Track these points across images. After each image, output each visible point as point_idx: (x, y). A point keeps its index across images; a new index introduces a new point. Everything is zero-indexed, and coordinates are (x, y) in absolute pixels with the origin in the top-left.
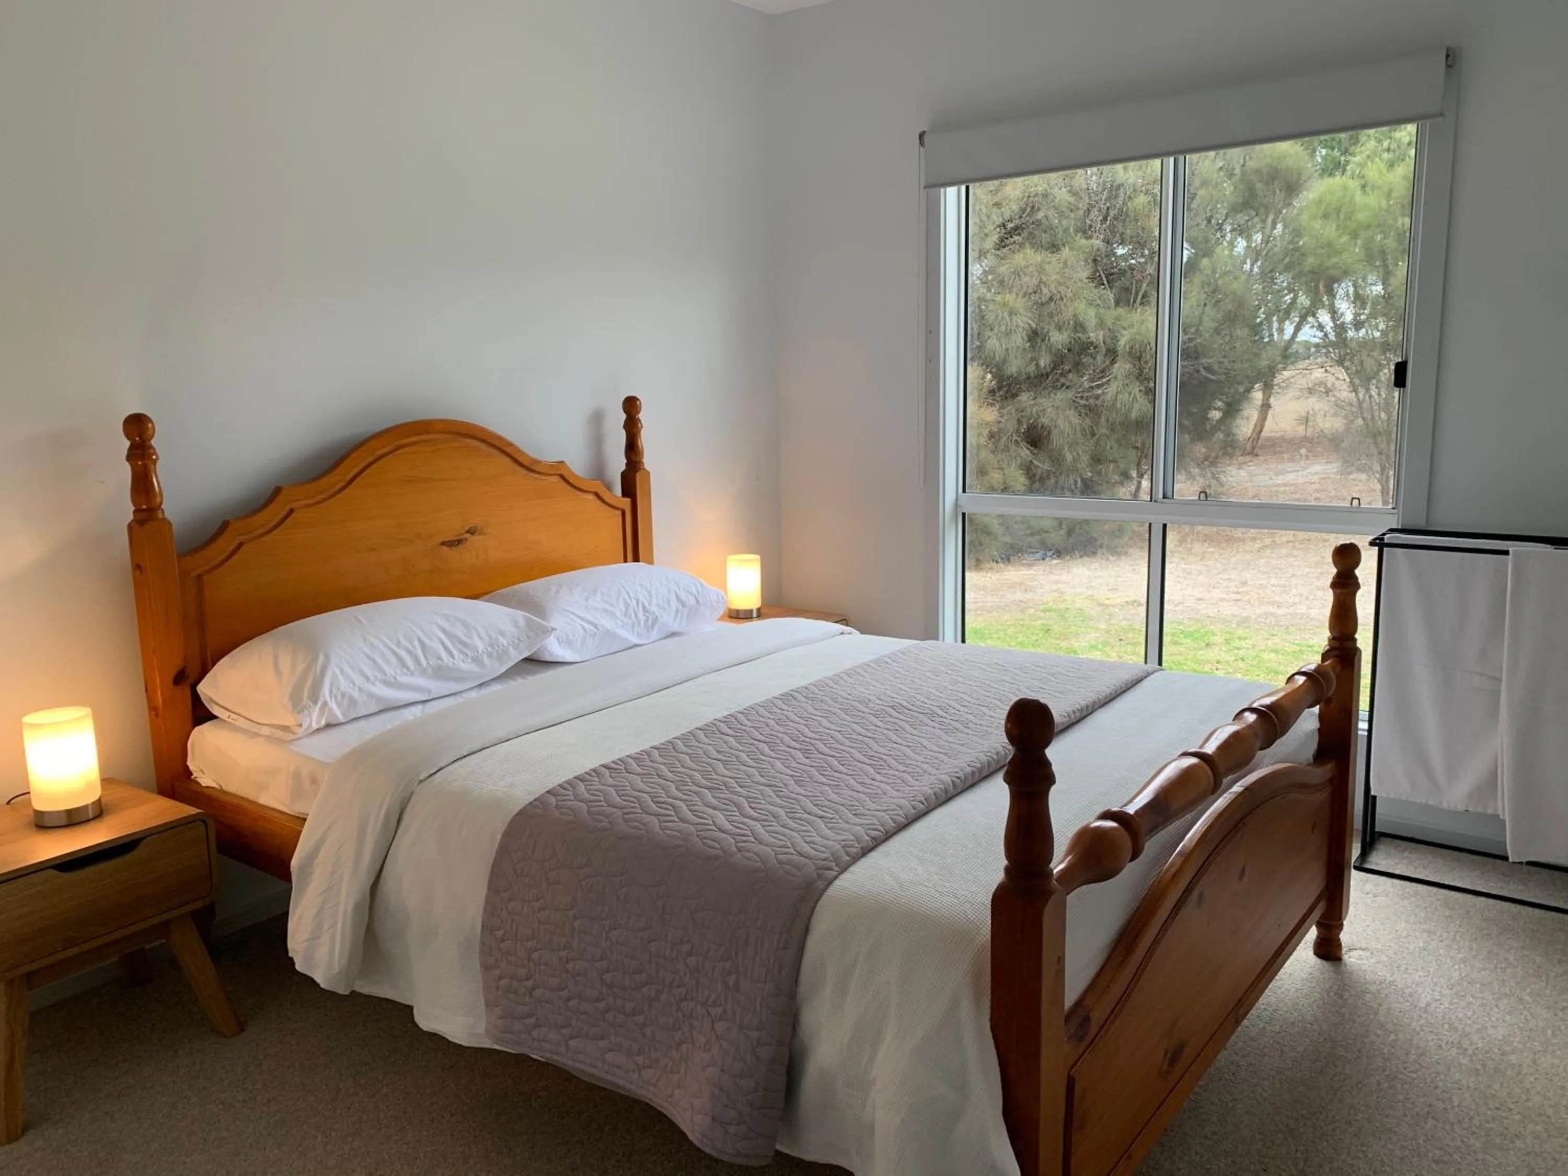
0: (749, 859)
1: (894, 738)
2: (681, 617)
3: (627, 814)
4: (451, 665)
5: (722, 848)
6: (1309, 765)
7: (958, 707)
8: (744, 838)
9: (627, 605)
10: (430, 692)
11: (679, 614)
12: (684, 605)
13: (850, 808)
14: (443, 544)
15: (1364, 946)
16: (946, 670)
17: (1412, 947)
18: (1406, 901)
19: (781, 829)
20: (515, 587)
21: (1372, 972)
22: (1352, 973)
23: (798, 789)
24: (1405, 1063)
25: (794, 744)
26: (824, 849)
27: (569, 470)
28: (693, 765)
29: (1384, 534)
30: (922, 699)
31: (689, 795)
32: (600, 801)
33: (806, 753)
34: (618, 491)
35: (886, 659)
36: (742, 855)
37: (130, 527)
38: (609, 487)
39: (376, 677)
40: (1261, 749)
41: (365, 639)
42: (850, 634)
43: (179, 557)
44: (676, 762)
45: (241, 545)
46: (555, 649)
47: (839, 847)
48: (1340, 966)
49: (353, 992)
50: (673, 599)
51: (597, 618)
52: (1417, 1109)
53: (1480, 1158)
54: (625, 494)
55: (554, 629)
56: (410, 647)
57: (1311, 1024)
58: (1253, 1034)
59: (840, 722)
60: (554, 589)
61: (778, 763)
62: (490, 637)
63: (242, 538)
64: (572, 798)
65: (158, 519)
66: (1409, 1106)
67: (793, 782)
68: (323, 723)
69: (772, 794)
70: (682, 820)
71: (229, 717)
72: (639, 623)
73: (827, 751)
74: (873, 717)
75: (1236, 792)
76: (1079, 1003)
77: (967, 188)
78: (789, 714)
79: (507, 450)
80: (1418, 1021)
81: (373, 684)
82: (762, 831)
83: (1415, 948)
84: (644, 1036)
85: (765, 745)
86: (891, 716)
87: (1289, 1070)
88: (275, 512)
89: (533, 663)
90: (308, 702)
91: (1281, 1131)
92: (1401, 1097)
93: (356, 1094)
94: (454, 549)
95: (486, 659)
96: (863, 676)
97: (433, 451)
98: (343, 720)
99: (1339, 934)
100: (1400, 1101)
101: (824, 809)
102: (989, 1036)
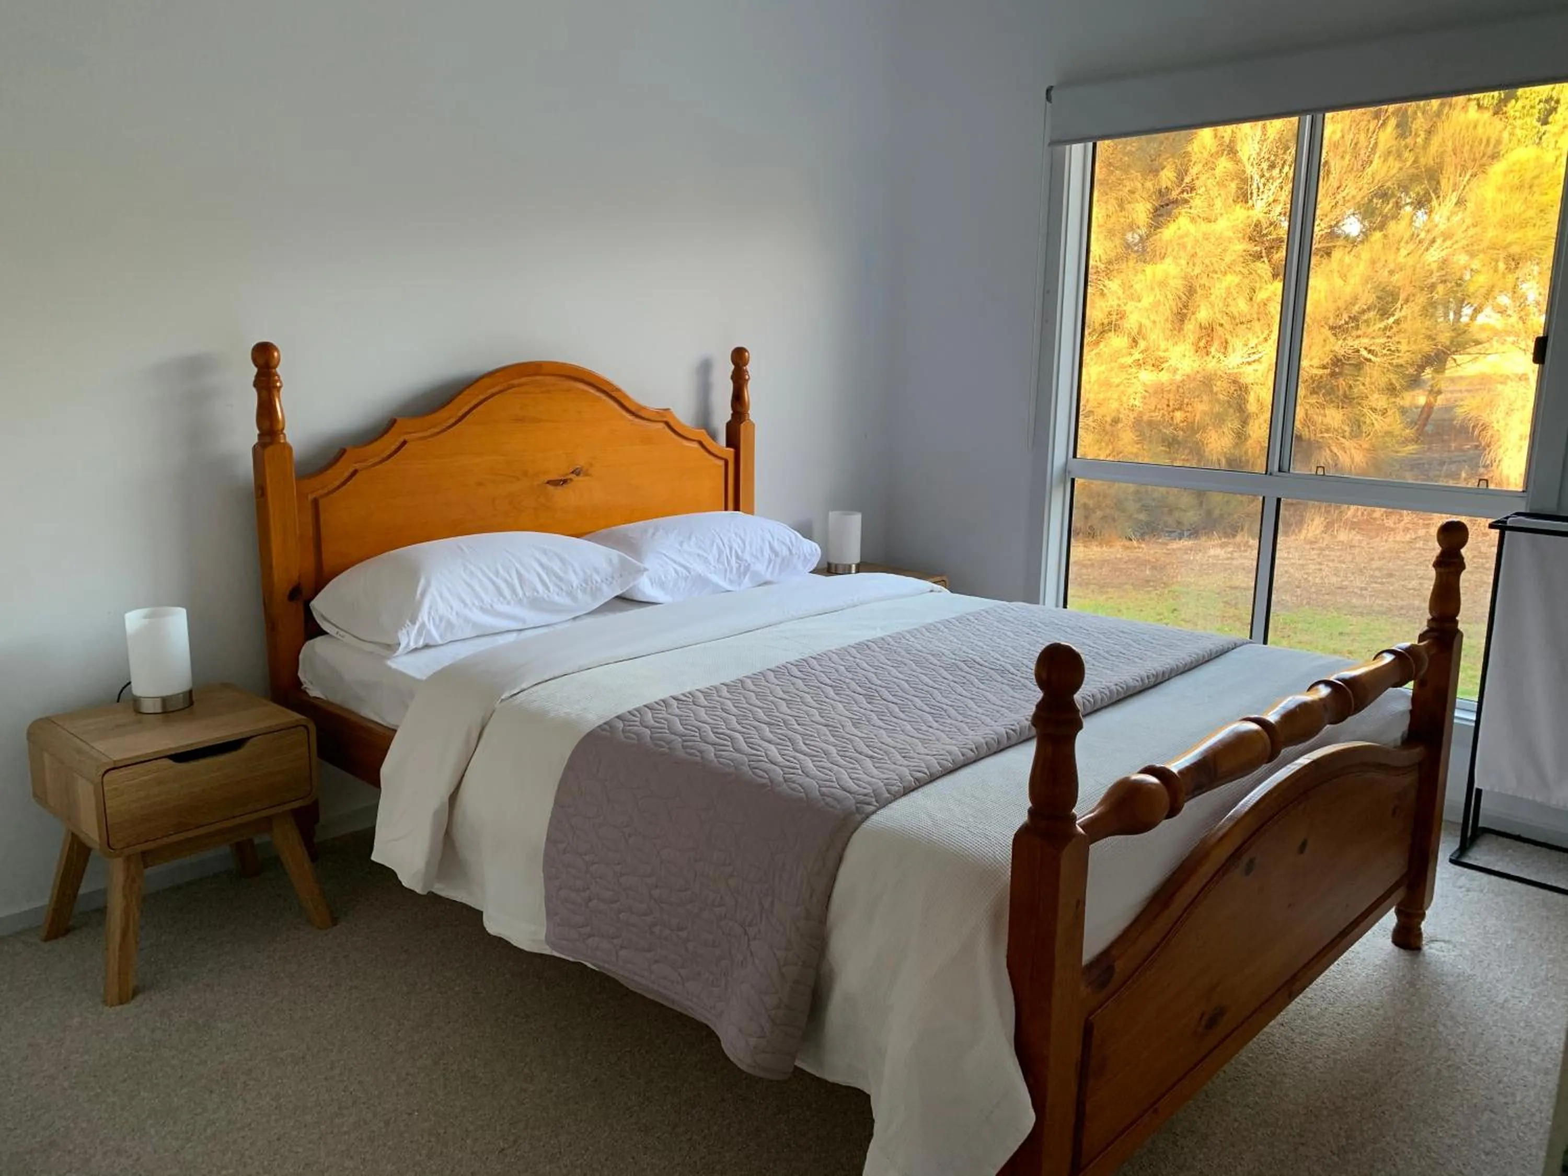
0: (793, 789)
1: (959, 690)
2: (774, 567)
3: (687, 741)
4: (545, 596)
5: (769, 778)
6: (1395, 747)
8: (792, 771)
9: (720, 552)
10: (524, 621)
11: (772, 565)
12: (777, 554)
13: (900, 751)
14: (548, 482)
15: (1447, 938)
16: (1028, 631)
17: (1498, 944)
18: (1500, 899)
19: (830, 765)
20: (614, 528)
21: (1451, 965)
22: (1429, 964)
23: (855, 731)
24: (1471, 1055)
25: (859, 690)
26: (866, 785)
27: (674, 418)
28: (758, 703)
29: (1507, 518)
30: (997, 656)
31: (747, 728)
32: (664, 728)
33: (869, 699)
34: (722, 441)
35: (970, 617)
36: (788, 786)
37: (254, 448)
39: (474, 604)
40: (1331, 723)
41: (465, 568)
42: (938, 591)
43: (297, 479)
44: (742, 698)
45: (355, 472)
46: (646, 588)
47: (882, 784)
48: (1417, 956)
49: (430, 893)
50: (767, 548)
51: (690, 562)
52: (1475, 1101)
53: (1534, 1153)
54: (729, 444)
55: (646, 570)
56: (508, 578)
57: (1377, 1009)
58: (1313, 1013)
59: (909, 672)
60: (651, 531)
61: (840, 706)
62: (585, 572)
63: (357, 466)
64: (639, 724)
65: (280, 442)
66: (1468, 1097)
67: (850, 724)
68: (421, 643)
69: (828, 733)
70: (738, 750)
71: (337, 633)
72: (732, 570)
73: (891, 698)
74: (943, 670)
75: (1301, 764)
76: (1106, 954)
77: (1094, 145)
78: (861, 662)
79: (614, 394)
80: (1492, 1016)
81: (470, 610)
82: (811, 765)
83: (1502, 944)
84: (687, 950)
85: (830, 689)
86: (961, 670)
87: (1346, 1051)
88: (389, 443)
89: (625, 601)
90: (408, 622)
91: (1327, 1108)
92: (1460, 1088)
93: (430, 989)
94: (559, 488)
95: (580, 595)
96: (942, 632)
97: (542, 392)
98: (440, 642)
99: (1420, 923)
100: (1458, 1091)
101: (875, 750)
102: (1006, 971)
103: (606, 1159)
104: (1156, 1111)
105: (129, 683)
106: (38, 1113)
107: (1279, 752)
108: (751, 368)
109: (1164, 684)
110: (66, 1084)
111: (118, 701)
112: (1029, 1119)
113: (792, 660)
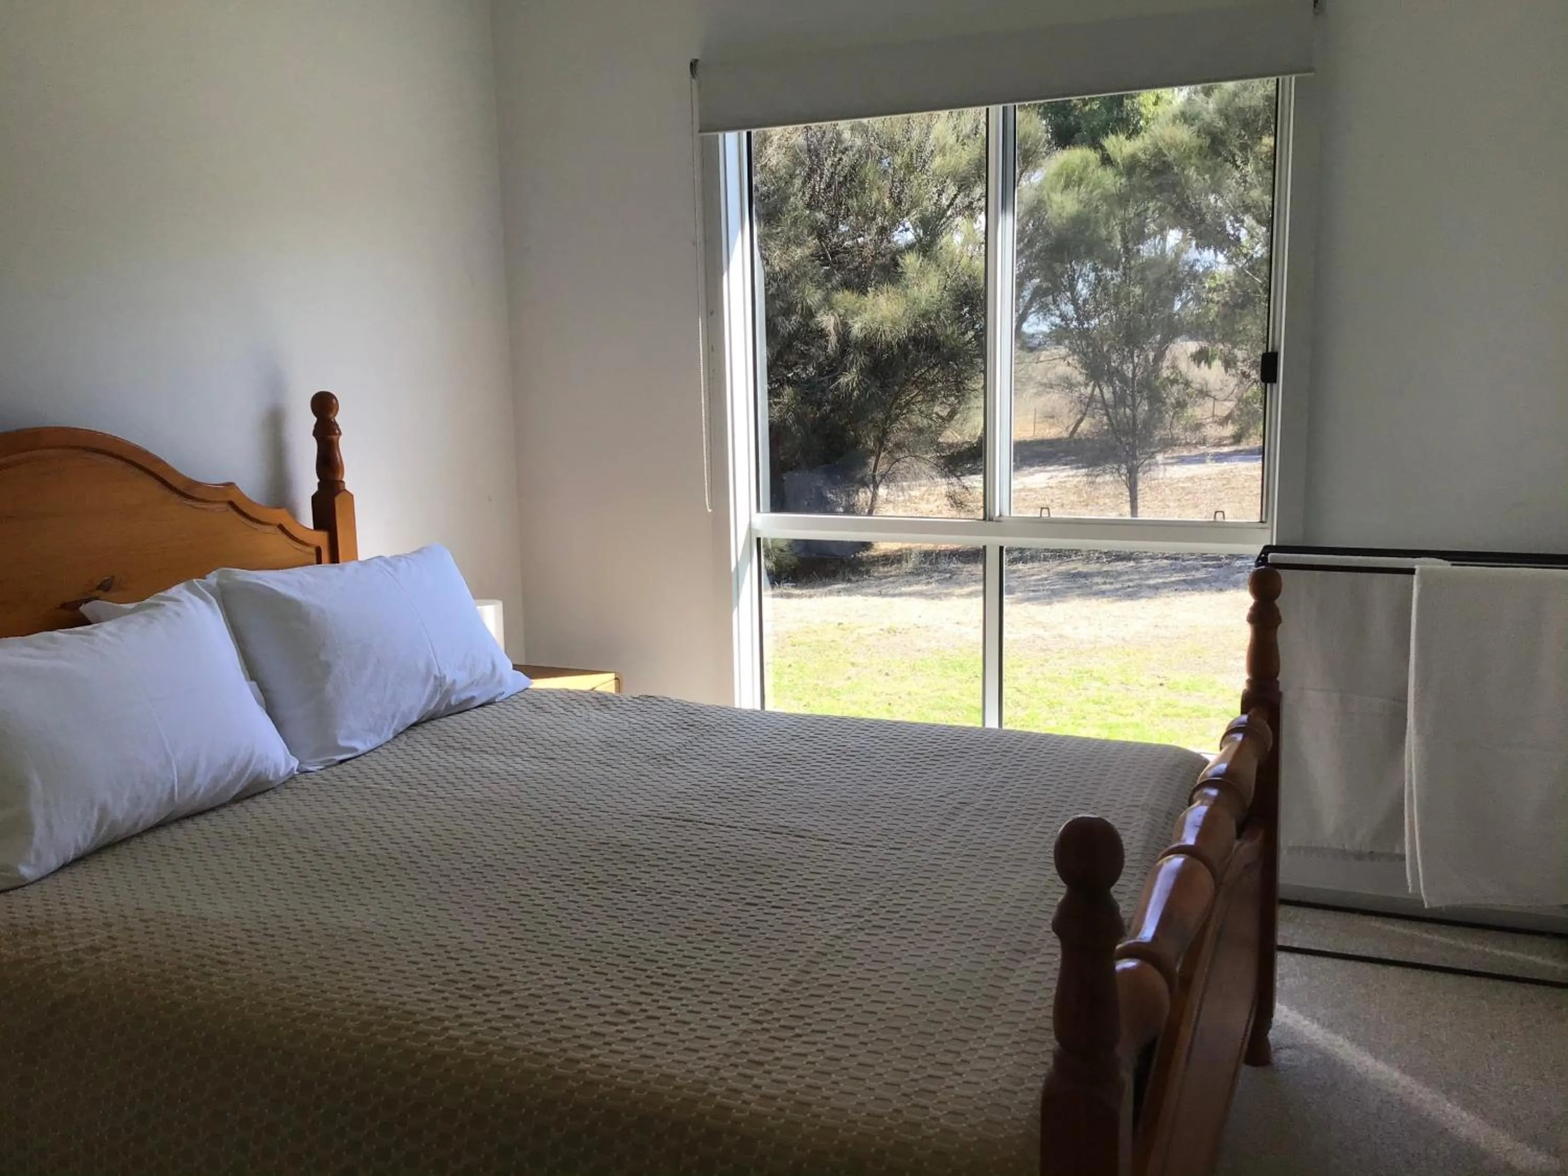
14: (63, 605)
27: (240, 494)
34: (307, 519)
38: (296, 517)
48: (1269, 1070)
54: (317, 526)
77: (749, 134)
97: (46, 474)
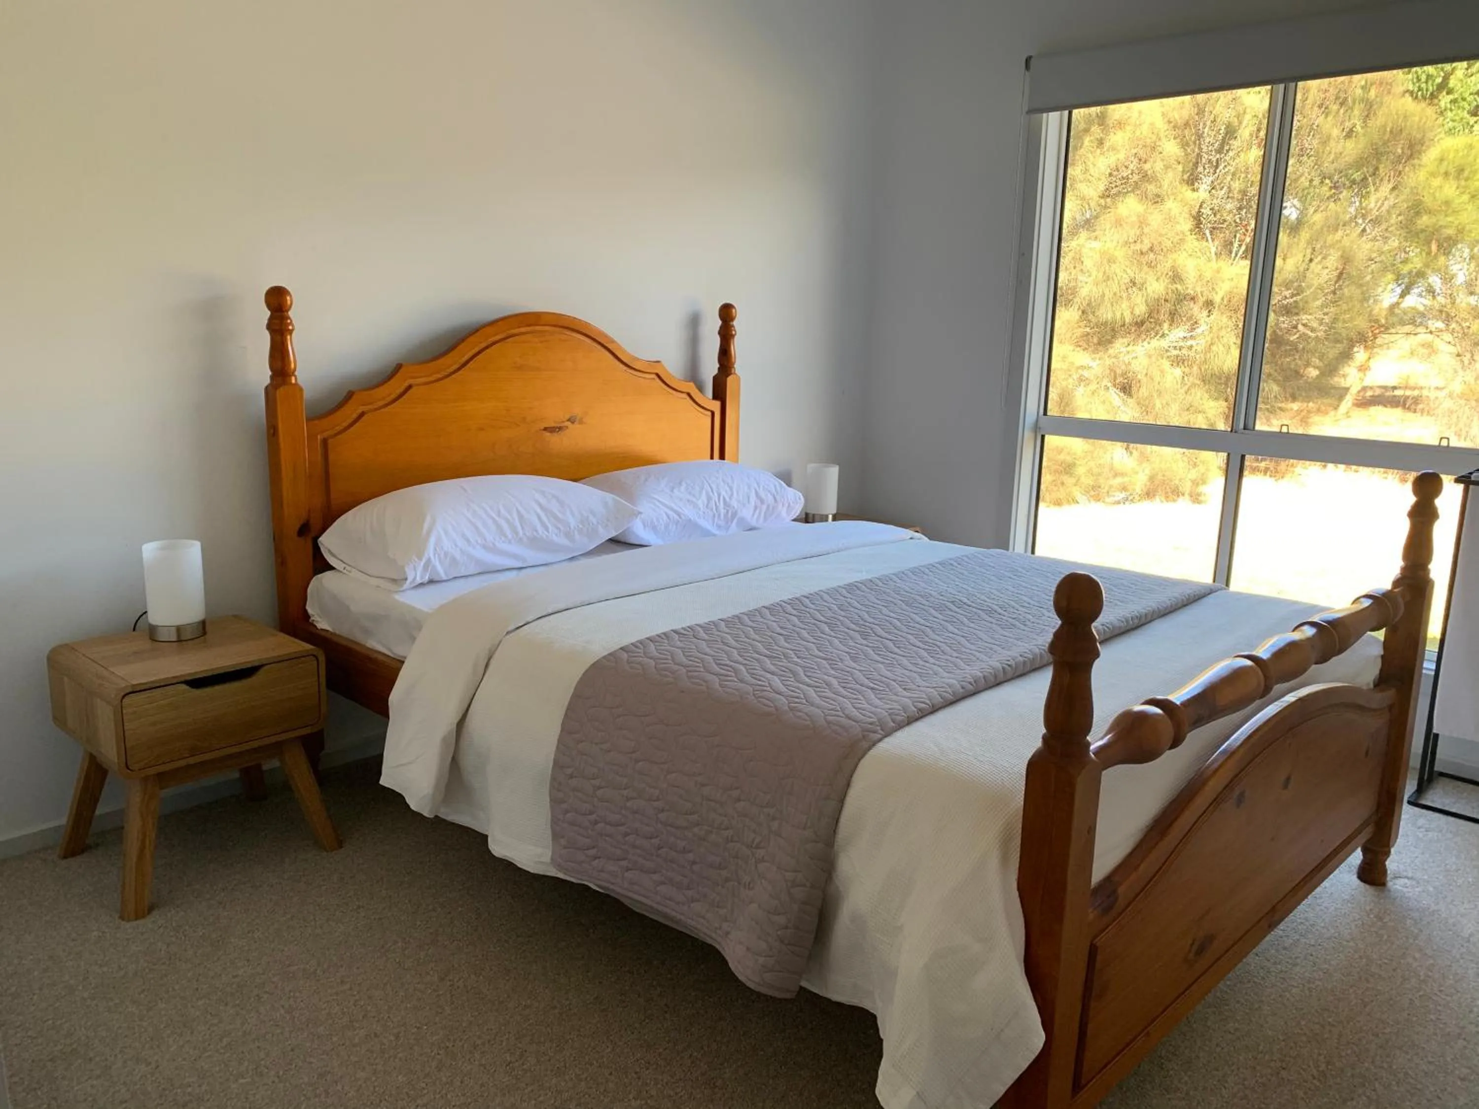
0: (799, 717)
1: (951, 628)
2: (760, 513)
3: (690, 671)
4: (545, 536)
5: (775, 707)
6: (1370, 689)
7: (1017, 606)
8: (797, 700)
9: (709, 499)
10: (526, 560)
11: (757, 512)
12: (762, 502)
13: (901, 684)
14: (545, 429)
15: (1410, 875)
17: (1460, 881)
19: (832, 695)
20: (608, 474)
21: (1416, 900)
22: (1395, 899)
23: (854, 665)
24: (1441, 986)
25: (853, 626)
26: (870, 714)
28: (757, 637)
29: (1471, 473)
30: (983, 597)
31: (749, 661)
32: (667, 659)
33: (864, 635)
34: (709, 393)
35: (952, 562)
36: (793, 714)
37: (266, 388)
38: (701, 388)
39: (477, 542)
40: (1316, 663)
41: (469, 507)
42: (919, 539)
43: (308, 420)
44: (741, 633)
45: (362, 414)
46: (640, 531)
47: (886, 714)
48: (1383, 891)
49: (436, 817)
50: (753, 495)
51: (681, 508)
52: (1448, 1030)
54: (715, 397)
55: (640, 513)
56: (509, 517)
57: (1348, 941)
59: (900, 611)
60: (643, 476)
61: (836, 641)
62: (581, 514)
63: (364, 408)
64: (642, 655)
65: (291, 384)
66: (1440, 1025)
67: (848, 657)
68: (426, 578)
69: (828, 667)
70: (742, 681)
71: (344, 569)
72: (719, 515)
73: (886, 635)
74: (932, 610)
75: (1288, 702)
76: (1108, 879)
77: (1070, 113)
78: (852, 601)
79: (609, 346)
80: (1459, 949)
81: (474, 548)
82: (815, 695)
83: (1463, 882)
84: (693, 871)
85: (825, 625)
86: (951, 610)
87: (1320, 980)
88: (396, 386)
89: (618, 543)
90: (414, 557)
91: (1305, 1034)
92: (1432, 1017)
93: (434, 910)
94: (555, 434)
95: (577, 536)
96: (927, 575)
97: (541, 342)
98: (445, 578)
99: (1386, 860)
100: (1432, 1020)
101: (876, 682)
102: (1016, 894)
103: (611, 1074)
104: (1148, 1034)
105: (146, 612)
106: (59, 1022)
107: (1271, 689)
108: (738, 324)
109: (1147, 626)
110: (86, 995)
111: (134, 630)
112: (1039, 1039)
113: (785, 598)
